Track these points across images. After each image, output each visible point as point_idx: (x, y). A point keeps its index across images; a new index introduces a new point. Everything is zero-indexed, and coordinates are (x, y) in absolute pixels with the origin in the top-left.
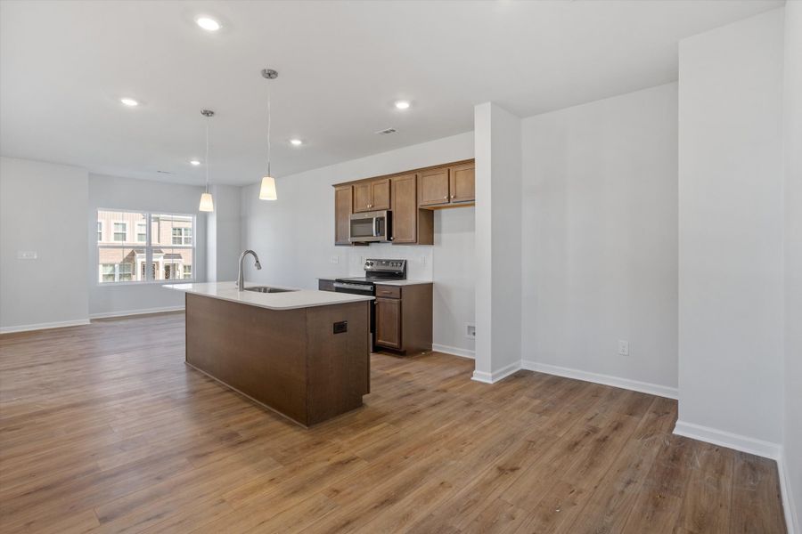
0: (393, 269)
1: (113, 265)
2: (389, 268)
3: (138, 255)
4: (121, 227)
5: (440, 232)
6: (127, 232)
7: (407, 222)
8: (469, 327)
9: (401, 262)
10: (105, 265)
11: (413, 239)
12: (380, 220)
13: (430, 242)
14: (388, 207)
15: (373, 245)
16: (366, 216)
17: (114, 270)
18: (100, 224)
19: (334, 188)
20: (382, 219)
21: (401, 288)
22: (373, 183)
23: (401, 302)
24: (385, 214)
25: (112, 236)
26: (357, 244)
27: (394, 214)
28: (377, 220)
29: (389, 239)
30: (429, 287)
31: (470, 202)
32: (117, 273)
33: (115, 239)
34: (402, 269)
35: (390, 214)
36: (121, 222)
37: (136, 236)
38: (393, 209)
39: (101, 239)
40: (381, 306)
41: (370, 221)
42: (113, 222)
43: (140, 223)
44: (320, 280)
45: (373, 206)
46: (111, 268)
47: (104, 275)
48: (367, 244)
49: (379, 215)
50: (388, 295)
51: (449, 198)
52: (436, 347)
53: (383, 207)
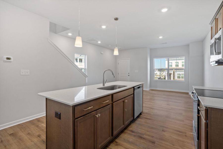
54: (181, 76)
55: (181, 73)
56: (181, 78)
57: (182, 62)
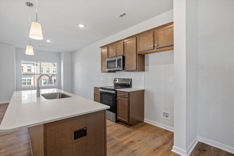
0: (126, 83)
1: (46, 80)
2: (124, 82)
3: (53, 77)
4: (48, 69)
5: (148, 65)
6: (50, 70)
7: (132, 60)
8: (163, 113)
9: (129, 79)
10: (44, 80)
11: (135, 68)
12: (119, 60)
13: (143, 70)
14: (123, 54)
15: (117, 72)
16: (113, 59)
17: (46, 81)
18: (42, 68)
19: (100, 48)
20: (120, 59)
21: (129, 93)
22: (116, 44)
23: (129, 100)
24: (121, 57)
25: (46, 71)
26: (110, 72)
27: (125, 57)
28: (118, 61)
29: (123, 69)
30: (143, 91)
31: (171, 47)
32: (47, 82)
33: (47, 72)
34: (129, 83)
35: (124, 57)
36: (48, 67)
37: (52, 71)
38: (125, 55)
39: (43, 72)
40: (119, 101)
41: (115, 61)
42: (46, 67)
43: (53, 68)
44: (95, 87)
45: (116, 55)
46: (45, 81)
47: (44, 83)
48: (114, 71)
49: (119, 58)
50: (123, 96)
51: (154, 46)
52: (146, 120)
53: (120, 54)
54: (26, 82)
55: (26, 79)
56: (27, 84)
57: (28, 66)
